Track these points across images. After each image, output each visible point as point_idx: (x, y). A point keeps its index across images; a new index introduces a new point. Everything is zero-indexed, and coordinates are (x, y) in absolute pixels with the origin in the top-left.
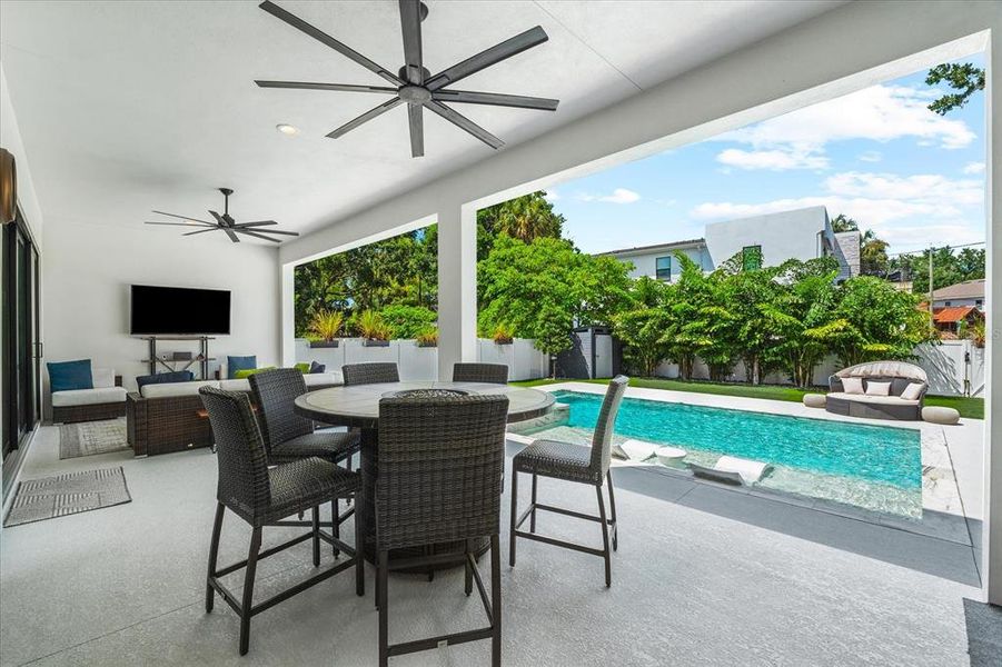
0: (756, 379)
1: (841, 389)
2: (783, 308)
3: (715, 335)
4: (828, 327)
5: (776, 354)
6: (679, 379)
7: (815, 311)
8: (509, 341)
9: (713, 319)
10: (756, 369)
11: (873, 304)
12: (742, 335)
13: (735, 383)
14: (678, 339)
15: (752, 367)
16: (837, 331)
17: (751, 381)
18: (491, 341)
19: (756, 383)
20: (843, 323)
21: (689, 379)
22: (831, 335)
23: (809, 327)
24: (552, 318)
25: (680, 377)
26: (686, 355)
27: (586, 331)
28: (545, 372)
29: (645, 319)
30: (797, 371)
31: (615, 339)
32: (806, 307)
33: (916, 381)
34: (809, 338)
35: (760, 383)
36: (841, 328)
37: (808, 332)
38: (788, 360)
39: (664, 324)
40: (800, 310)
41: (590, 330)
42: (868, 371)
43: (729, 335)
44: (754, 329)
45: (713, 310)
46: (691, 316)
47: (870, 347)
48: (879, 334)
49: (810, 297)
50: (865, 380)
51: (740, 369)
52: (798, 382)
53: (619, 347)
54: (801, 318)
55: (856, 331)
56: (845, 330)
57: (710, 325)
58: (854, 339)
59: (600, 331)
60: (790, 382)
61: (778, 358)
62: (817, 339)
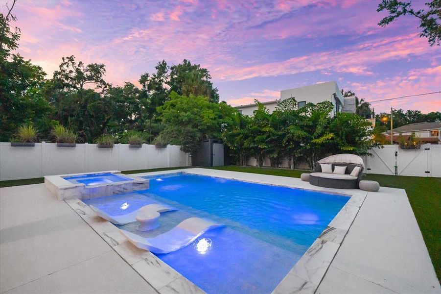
0: (292, 166)
2: (302, 128)
3: (270, 142)
4: (323, 138)
5: (300, 153)
7: (319, 129)
8: (165, 146)
10: (292, 161)
13: (283, 168)
14: (252, 145)
16: (328, 139)
17: (290, 168)
18: (154, 146)
19: (292, 168)
20: (331, 135)
21: (261, 166)
22: (325, 142)
23: (315, 138)
24: (189, 134)
26: (260, 154)
27: (208, 141)
28: (189, 163)
29: (238, 135)
30: (312, 162)
31: (225, 145)
32: (314, 127)
33: (358, 165)
34: (315, 144)
35: (294, 169)
36: (330, 138)
37: (314, 141)
38: (307, 156)
39: (247, 137)
40: (310, 129)
42: (336, 160)
44: (288, 141)
45: (267, 129)
46: (260, 133)
47: (345, 149)
49: (315, 122)
50: (334, 165)
51: (285, 162)
53: (226, 149)
54: (311, 133)
55: (338, 140)
56: (332, 139)
57: (268, 137)
58: (338, 144)
59: (216, 142)
60: (309, 168)
61: (302, 155)
62: (318, 144)
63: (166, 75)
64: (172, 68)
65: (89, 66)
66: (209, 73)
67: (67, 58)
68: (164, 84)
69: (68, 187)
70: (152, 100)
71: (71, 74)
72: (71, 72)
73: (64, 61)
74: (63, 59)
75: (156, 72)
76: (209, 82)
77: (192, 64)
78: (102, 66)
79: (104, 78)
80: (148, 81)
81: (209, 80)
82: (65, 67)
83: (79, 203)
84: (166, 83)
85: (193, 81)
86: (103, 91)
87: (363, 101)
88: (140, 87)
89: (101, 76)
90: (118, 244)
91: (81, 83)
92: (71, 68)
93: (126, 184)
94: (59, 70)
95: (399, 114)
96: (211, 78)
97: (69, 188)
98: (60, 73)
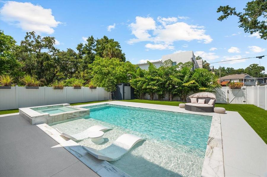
0: (171, 99)
1: (190, 102)
2: (177, 77)
3: (158, 85)
4: (189, 83)
5: (176, 91)
6: (150, 100)
7: (186, 78)
8: (95, 88)
9: (158, 81)
10: (171, 96)
11: (202, 76)
12: (166, 86)
13: (166, 100)
14: (148, 87)
15: (170, 95)
16: (192, 84)
17: (170, 100)
18: (88, 88)
19: (171, 100)
20: (194, 81)
21: (153, 99)
22: (190, 85)
23: (184, 83)
25: (150, 99)
26: (152, 92)
27: (121, 85)
28: (110, 98)
29: (139, 81)
30: (182, 97)
31: (131, 87)
32: (184, 77)
33: (213, 99)
34: (184, 86)
35: (172, 100)
36: (193, 82)
37: (184, 84)
38: (179, 93)
39: (145, 82)
40: (182, 78)
41: (122, 84)
42: (199, 95)
43: (162, 85)
44: (169, 84)
45: (157, 78)
46: (152, 80)
47: (201, 89)
48: (204, 85)
49: (185, 73)
50: (198, 98)
51: (167, 96)
52: (182, 100)
53: (132, 90)
54: (182, 80)
55: (197, 84)
56: (194, 83)
57: (157, 82)
58: (197, 86)
59: (126, 85)
60: (180, 100)
61: (176, 93)
62: (186, 86)
63: (93, 45)
64: (97, 41)
65: (44, 38)
66: (119, 44)
67: (30, 33)
68: (92, 50)
69: (37, 115)
70: (85, 60)
71: (33, 43)
72: (32, 41)
73: (28, 35)
74: (27, 33)
75: (87, 43)
76: (120, 49)
77: (109, 39)
78: (53, 38)
79: (54, 45)
80: (82, 48)
81: (119, 48)
82: (28, 38)
83: (46, 126)
84: (93, 50)
85: (110, 48)
86: (53, 54)
87: (206, 62)
88: (77, 52)
89: (52, 45)
90: (82, 156)
91: (39, 49)
92: (32, 39)
93: (75, 112)
94: (24, 40)
95: (223, 69)
96: (121, 48)
97: (39, 116)
98: (25, 42)
